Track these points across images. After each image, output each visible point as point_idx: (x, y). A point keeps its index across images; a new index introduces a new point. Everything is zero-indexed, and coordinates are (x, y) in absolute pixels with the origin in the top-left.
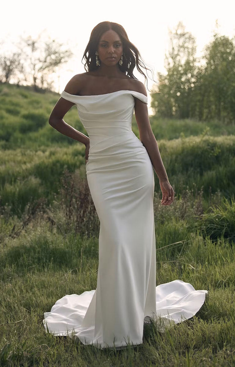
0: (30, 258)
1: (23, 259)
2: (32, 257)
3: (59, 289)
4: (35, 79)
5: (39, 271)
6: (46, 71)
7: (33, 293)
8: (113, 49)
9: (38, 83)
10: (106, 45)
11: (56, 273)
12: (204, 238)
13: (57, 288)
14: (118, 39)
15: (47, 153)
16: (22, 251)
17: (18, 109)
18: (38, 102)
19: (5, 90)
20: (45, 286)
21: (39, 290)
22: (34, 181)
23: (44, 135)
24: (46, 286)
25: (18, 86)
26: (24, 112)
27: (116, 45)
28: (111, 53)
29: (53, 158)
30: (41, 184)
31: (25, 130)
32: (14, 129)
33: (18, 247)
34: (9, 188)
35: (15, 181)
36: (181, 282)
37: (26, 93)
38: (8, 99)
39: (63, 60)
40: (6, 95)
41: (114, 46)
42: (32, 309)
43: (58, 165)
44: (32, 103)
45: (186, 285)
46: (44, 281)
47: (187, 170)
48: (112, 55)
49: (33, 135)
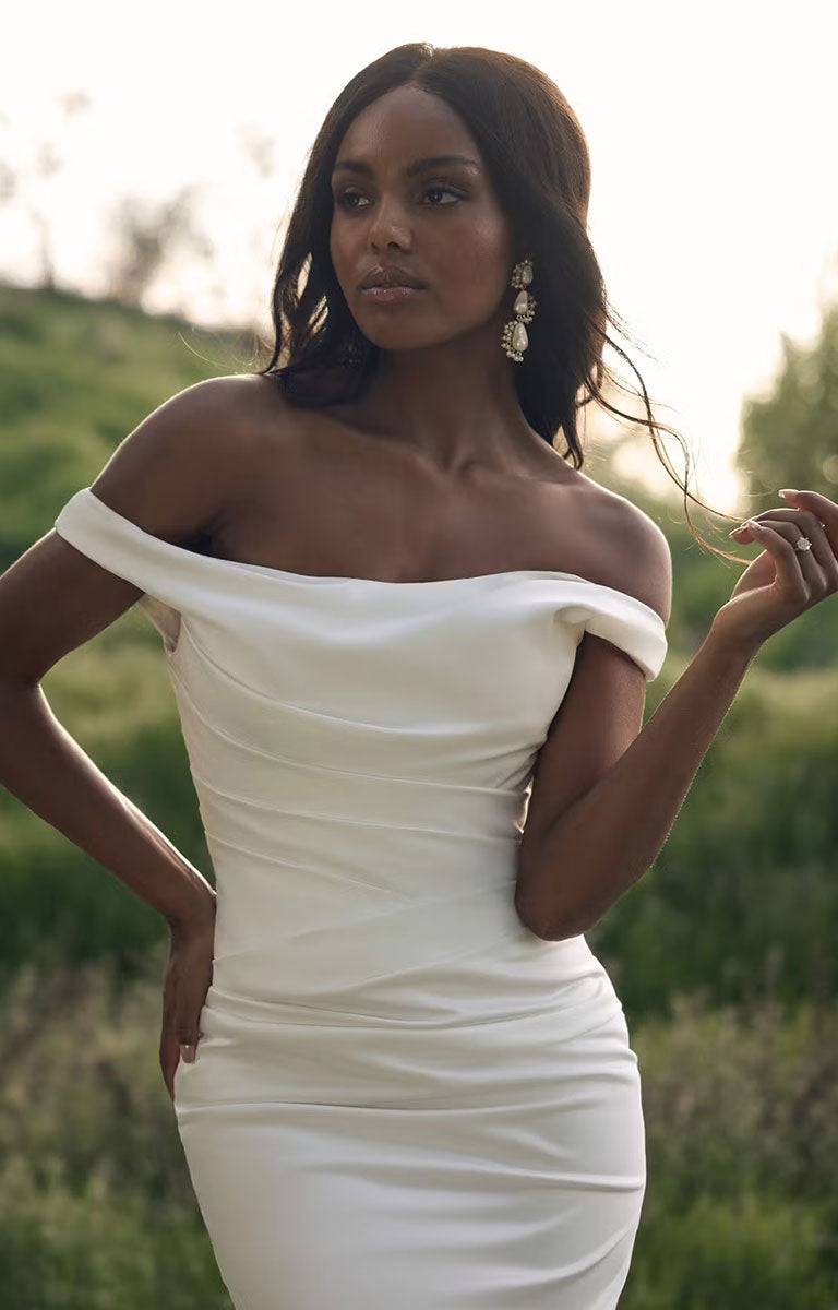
19: (114, 334)
37: (198, 354)
40: (113, 358)
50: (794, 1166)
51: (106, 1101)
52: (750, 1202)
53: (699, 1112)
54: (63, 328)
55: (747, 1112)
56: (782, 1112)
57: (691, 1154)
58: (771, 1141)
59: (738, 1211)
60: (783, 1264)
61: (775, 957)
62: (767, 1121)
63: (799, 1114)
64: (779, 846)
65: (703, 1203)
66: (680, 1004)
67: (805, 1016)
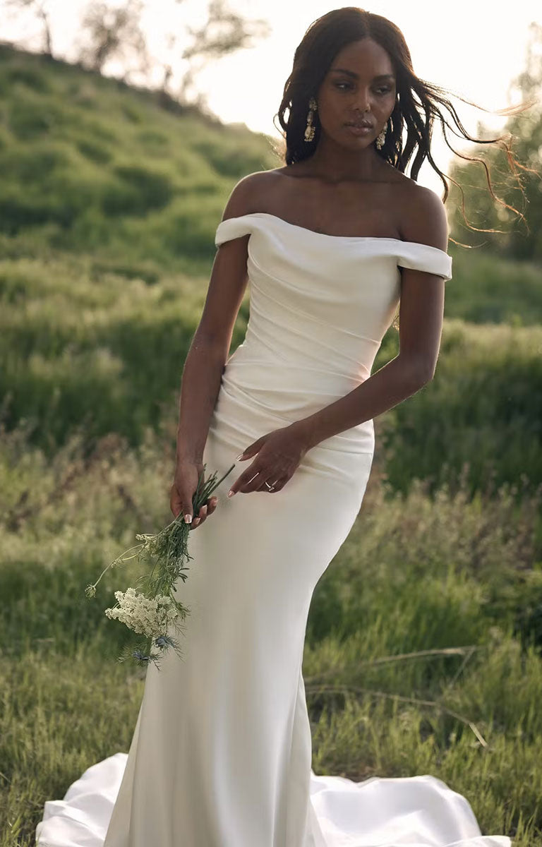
0: (46, 606)
1: (27, 605)
2: (53, 604)
3: (102, 724)
4: (168, 75)
5: (62, 649)
6: (198, 59)
7: (31, 725)
8: (368, 100)
9: (174, 87)
10: (350, 84)
11: (107, 667)
12: (524, 650)
13: (98, 719)
14: (385, 68)
15: (156, 291)
16: (31, 578)
17: (108, 148)
18: (162, 140)
19: (88, 90)
20: (65, 709)
21: (48, 715)
22: (106, 363)
23: (158, 232)
24: (70, 705)
25: (121, 85)
26: (122, 159)
27: (379, 86)
28: (359, 112)
29: (169, 311)
30: (123, 375)
31: (116, 207)
32: (88, 200)
33: (21, 563)
34: (39, 366)
35: (59, 353)
36: (441, 786)
37: (138, 108)
38: (89, 117)
39: (245, 41)
40: (87, 104)
41: (373, 91)
42: (17, 776)
43: (177, 331)
44: (146, 139)
45: (453, 799)
46: (66, 689)
47: (508, 419)
48: (363, 117)
49: (132, 224)
52: (451, 578)
54: (59, 84)
56: (466, 542)
57: (421, 554)
58: (461, 554)
59: (445, 582)
60: (465, 609)
61: (466, 467)
62: (459, 546)
63: (474, 544)
64: (469, 415)
65: (429, 577)
66: (417, 483)
67: (477, 502)
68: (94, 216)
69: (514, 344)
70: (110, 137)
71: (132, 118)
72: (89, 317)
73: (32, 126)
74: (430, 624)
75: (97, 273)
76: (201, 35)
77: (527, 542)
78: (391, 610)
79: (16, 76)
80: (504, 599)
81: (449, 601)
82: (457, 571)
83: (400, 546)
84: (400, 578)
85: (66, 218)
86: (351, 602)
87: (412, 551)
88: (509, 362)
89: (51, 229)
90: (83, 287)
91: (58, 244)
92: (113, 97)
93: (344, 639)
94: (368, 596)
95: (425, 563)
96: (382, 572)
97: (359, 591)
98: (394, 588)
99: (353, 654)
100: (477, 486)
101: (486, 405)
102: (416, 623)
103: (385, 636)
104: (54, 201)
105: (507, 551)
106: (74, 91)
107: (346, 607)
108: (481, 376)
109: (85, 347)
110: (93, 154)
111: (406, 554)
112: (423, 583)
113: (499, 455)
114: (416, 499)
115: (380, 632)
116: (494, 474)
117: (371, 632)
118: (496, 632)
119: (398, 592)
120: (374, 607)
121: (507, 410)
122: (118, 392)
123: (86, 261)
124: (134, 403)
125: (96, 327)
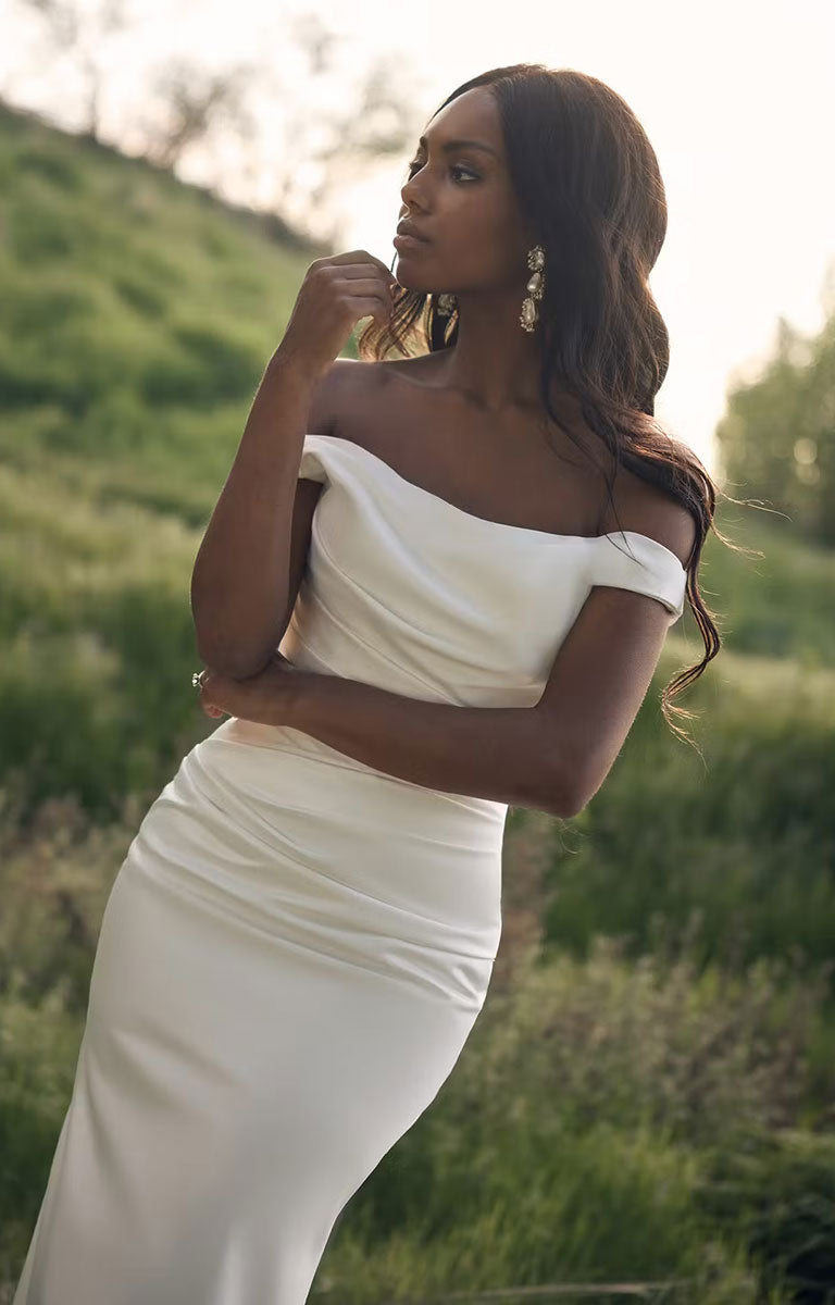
4: (287, 187)
19: (146, 196)
22: (91, 660)
25: (205, 197)
26: (188, 312)
30: (119, 684)
31: (163, 391)
32: (119, 376)
40: (142, 220)
49: (187, 423)
50: (682, 1114)
51: (61, 928)
52: (643, 1134)
53: (606, 1044)
54: (100, 181)
55: (653, 1052)
56: (682, 1061)
57: (594, 1079)
58: (668, 1085)
59: (631, 1142)
60: (662, 1197)
61: (696, 917)
62: (668, 1068)
63: (696, 1069)
64: (713, 819)
65: (604, 1128)
66: (601, 943)
67: (711, 981)
68: (125, 404)
69: (803, 701)
70: (170, 276)
71: (215, 249)
72: (77, 575)
73: (46, 244)
74: (594, 1220)
75: (109, 497)
76: (344, 129)
77: (790, 1073)
78: (526, 1184)
79: (32, 163)
80: (740, 1175)
81: (635, 1176)
82: (658, 1118)
83: (557, 1062)
84: (552, 1125)
85: (78, 401)
86: (456, 1159)
87: (578, 1074)
88: (791, 732)
89: (50, 417)
90: (79, 520)
91: (56, 442)
92: (186, 212)
93: (430, 1237)
94: (487, 1155)
95: (600, 1096)
96: (518, 1110)
97: (474, 1142)
98: (536, 1141)
99: (440, 1270)
100: (711, 952)
101: (745, 803)
102: (569, 1218)
103: (507, 1240)
104: (62, 372)
105: (751, 1089)
106: (122, 196)
107: (441, 1172)
108: (740, 750)
109: (59, 628)
110: (142, 302)
111: (565, 1078)
112: (590, 1140)
113: (760, 892)
114: (598, 971)
115: (500, 1230)
116: (745, 936)
117: (483, 1229)
118: (715, 1253)
119: (543, 1148)
120: (496, 1178)
121: (780, 814)
122: (107, 713)
123: (95, 476)
124: (130, 734)
125: (85, 595)
